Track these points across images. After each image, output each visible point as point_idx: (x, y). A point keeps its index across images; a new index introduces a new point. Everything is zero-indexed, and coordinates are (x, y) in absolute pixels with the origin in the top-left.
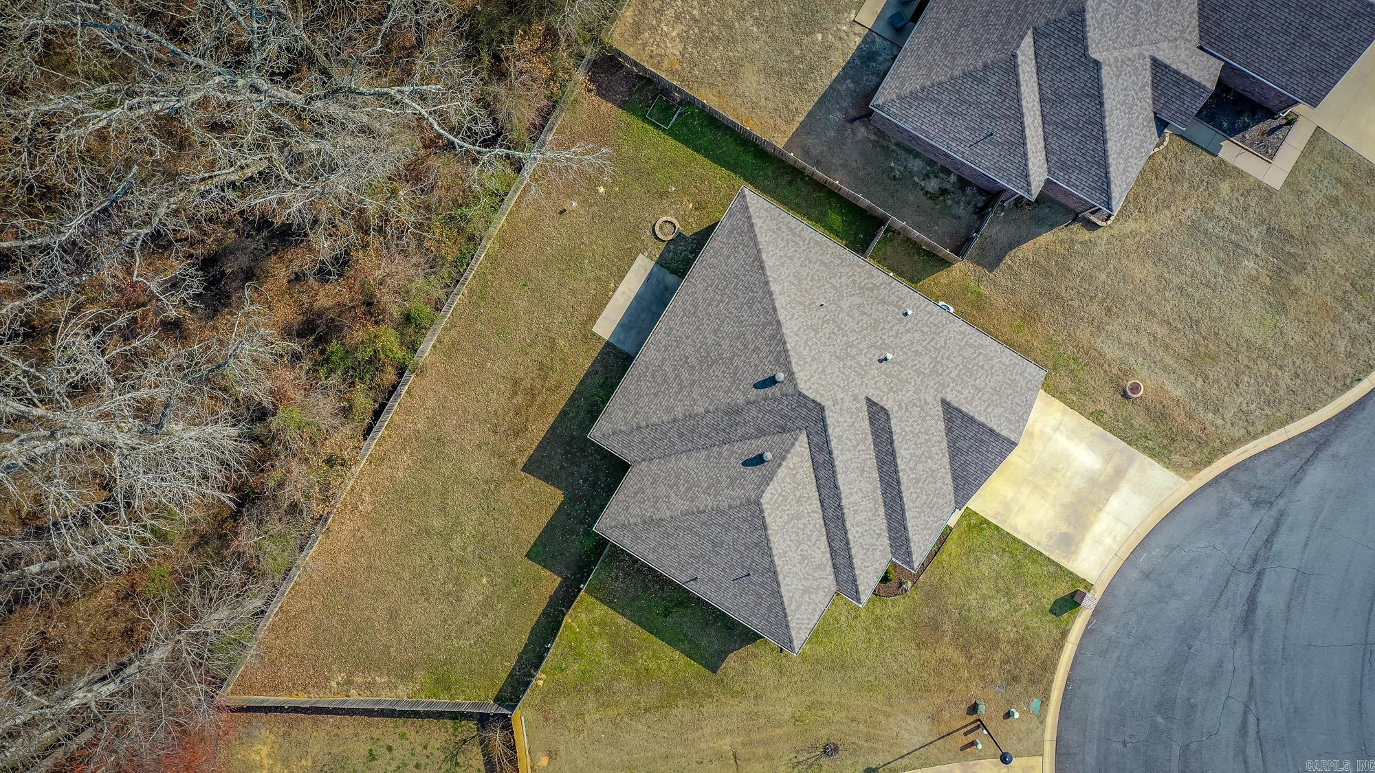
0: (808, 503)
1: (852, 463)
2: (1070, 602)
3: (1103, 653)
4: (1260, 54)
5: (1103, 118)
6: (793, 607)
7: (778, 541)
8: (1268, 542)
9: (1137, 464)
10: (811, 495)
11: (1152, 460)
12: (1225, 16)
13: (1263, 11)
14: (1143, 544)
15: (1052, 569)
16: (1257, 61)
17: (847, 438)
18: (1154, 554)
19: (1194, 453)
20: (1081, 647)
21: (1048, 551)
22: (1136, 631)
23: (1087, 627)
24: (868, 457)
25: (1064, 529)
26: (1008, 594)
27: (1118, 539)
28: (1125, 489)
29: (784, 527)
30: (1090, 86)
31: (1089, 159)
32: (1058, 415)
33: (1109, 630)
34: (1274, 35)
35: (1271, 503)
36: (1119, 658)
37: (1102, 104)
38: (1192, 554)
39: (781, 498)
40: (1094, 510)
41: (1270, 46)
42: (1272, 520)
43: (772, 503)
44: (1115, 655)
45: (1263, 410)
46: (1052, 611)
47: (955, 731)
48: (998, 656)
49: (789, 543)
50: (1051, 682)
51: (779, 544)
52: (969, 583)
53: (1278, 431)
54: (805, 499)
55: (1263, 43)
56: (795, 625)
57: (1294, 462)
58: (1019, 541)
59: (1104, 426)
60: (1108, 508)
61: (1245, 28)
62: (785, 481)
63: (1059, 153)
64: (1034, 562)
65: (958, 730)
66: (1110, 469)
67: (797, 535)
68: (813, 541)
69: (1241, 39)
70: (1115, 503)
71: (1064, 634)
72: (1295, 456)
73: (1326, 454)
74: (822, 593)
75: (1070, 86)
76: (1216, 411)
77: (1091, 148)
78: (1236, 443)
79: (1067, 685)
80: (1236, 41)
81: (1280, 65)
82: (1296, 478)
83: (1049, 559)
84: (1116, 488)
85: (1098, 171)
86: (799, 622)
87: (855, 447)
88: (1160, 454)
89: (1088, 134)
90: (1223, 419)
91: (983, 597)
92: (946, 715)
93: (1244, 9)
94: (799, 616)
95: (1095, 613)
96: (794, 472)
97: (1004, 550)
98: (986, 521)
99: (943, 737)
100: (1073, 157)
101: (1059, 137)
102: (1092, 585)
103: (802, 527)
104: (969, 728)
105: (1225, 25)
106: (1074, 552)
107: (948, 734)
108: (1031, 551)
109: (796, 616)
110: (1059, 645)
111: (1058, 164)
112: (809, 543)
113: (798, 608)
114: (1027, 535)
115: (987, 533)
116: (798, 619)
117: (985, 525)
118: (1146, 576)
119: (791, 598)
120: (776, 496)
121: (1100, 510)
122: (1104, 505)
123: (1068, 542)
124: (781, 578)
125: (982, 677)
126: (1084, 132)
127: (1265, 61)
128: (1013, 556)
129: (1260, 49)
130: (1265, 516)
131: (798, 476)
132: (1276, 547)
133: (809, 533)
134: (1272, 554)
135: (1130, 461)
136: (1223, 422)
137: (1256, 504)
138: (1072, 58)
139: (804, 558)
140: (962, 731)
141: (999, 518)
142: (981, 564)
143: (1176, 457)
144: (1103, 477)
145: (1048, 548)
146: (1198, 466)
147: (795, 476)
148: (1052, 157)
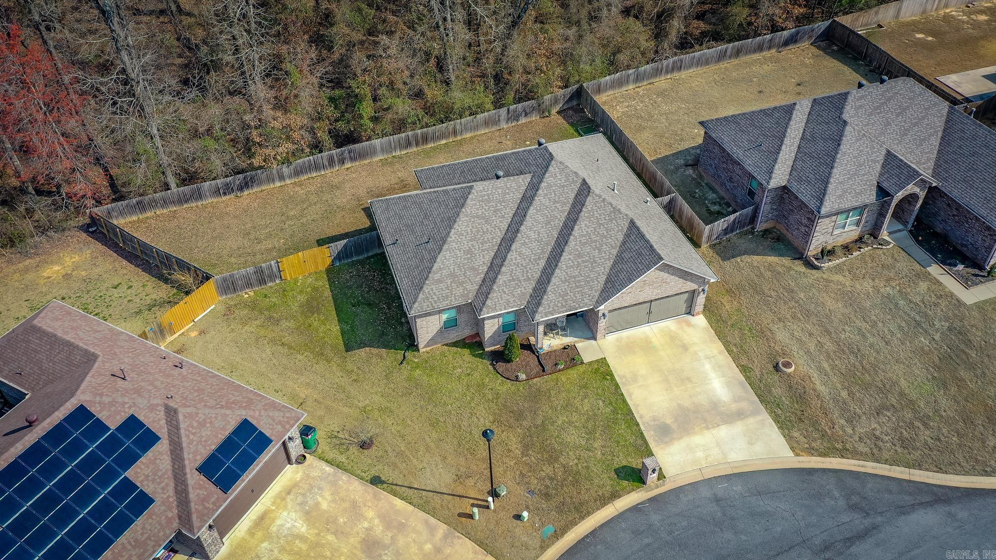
0: (500, 219)
1: (546, 209)
2: (637, 476)
3: (637, 533)
4: (972, 193)
5: (837, 153)
6: (437, 276)
7: (463, 221)
8: (850, 541)
9: (759, 418)
10: (506, 216)
11: (774, 423)
12: (953, 167)
13: (980, 167)
14: (728, 477)
15: (639, 442)
16: (969, 197)
17: (554, 191)
18: (734, 488)
19: (815, 440)
20: (621, 516)
21: (645, 427)
22: (679, 535)
23: (638, 504)
24: (559, 217)
25: (669, 421)
26: (591, 433)
27: (709, 459)
28: (738, 428)
29: (473, 217)
30: (836, 134)
31: (818, 177)
32: (715, 352)
33: (655, 518)
34: (985, 183)
35: (868, 514)
36: (648, 545)
37: (839, 145)
38: (769, 508)
39: (486, 197)
40: (703, 425)
41: (980, 190)
42: (862, 527)
43: (479, 194)
44: (646, 541)
45: (895, 445)
46: (617, 472)
47: (466, 497)
48: (548, 470)
49: (469, 231)
50: (574, 523)
51: (462, 225)
52: (568, 406)
53: (902, 469)
54: (500, 215)
55: (976, 186)
56: (426, 291)
57: (907, 498)
58: (627, 405)
59: (747, 378)
60: (714, 431)
61: (965, 176)
62: (498, 190)
63: (799, 171)
64: (629, 427)
65: (470, 498)
66: (734, 407)
67: (478, 232)
68: (484, 248)
69: (961, 182)
70: (723, 432)
71: (615, 496)
72: (910, 494)
73: (943, 509)
74: (461, 291)
75: (823, 133)
76: (849, 421)
77: (822, 170)
78: (855, 454)
79: (587, 536)
80: (957, 183)
81: (985, 202)
82: (903, 510)
83: (642, 433)
84: (731, 423)
85: (820, 186)
86: (431, 292)
87: (555, 202)
88: (784, 425)
89: (823, 162)
90: (853, 429)
91: (570, 423)
92: (470, 482)
93: (967, 164)
94: (434, 289)
95: (652, 500)
96: (507, 191)
97: (611, 403)
98: (612, 375)
99: (454, 495)
100: (807, 175)
101: (803, 161)
102: (665, 477)
103: (485, 230)
104: (479, 502)
105: (951, 172)
106: (666, 443)
107: (459, 496)
108: (631, 418)
109: (432, 286)
110: (605, 500)
111: (796, 178)
112: (481, 246)
113: (439, 281)
114: (637, 406)
115: (607, 383)
116: (432, 290)
117: (608, 377)
118: (717, 500)
119: (440, 269)
120: (485, 193)
121: (707, 428)
122: (714, 427)
123: (665, 432)
124: (446, 247)
125: (522, 475)
126: (821, 160)
127: (975, 198)
128: (615, 412)
129: (972, 190)
130: (858, 522)
131: (507, 196)
132: (854, 549)
133: (486, 240)
134: (848, 552)
135: (754, 413)
136: (851, 432)
137: (853, 507)
138: (831, 118)
139: (469, 252)
140: (472, 501)
141: (624, 380)
142: (586, 401)
143: (796, 434)
144: (725, 408)
145: (646, 425)
146: (811, 451)
147: (505, 194)
148: (794, 173)
